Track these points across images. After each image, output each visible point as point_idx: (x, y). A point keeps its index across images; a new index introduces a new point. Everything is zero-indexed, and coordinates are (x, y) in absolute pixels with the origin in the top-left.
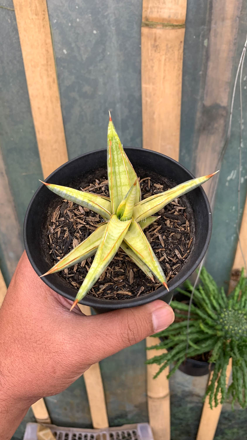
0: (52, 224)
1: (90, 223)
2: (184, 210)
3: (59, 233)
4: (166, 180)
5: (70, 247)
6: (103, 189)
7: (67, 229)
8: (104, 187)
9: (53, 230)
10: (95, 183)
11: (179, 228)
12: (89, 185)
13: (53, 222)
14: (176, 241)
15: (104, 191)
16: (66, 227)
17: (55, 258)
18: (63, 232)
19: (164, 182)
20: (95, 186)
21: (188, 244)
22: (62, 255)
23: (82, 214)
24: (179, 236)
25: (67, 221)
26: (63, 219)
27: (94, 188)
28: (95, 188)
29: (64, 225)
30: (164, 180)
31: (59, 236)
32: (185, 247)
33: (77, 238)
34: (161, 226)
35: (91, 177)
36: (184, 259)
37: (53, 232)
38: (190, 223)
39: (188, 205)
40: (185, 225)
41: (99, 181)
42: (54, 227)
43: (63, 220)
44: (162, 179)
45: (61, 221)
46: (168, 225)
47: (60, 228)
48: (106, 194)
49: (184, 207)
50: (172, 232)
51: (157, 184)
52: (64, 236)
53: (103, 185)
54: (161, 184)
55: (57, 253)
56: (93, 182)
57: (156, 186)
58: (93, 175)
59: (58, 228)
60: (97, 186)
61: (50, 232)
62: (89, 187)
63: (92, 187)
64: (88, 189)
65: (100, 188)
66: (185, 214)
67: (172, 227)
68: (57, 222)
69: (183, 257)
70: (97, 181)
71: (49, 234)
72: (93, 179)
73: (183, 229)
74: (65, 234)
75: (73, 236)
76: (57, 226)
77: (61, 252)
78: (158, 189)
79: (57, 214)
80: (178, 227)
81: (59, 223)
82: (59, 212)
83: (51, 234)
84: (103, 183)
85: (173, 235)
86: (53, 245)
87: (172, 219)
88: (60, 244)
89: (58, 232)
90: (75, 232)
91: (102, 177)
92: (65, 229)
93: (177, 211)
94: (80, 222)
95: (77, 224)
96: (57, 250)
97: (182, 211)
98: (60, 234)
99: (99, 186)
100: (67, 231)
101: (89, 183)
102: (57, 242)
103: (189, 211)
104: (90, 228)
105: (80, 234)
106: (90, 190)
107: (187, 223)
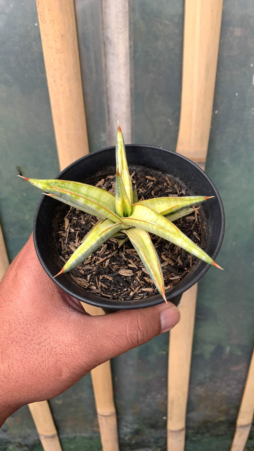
0: (89, 289)
1: (106, 254)
2: (134, 174)
3: (103, 285)
4: (100, 174)
5: (125, 280)
6: (73, 231)
7: (103, 276)
8: (71, 230)
9: (97, 290)
10: (61, 235)
11: (149, 186)
12: (61, 242)
13: (87, 287)
14: (160, 193)
15: (75, 232)
16: (100, 276)
17: (131, 297)
18: (104, 281)
19: (99, 177)
20: (64, 236)
21: (168, 185)
22: (129, 290)
23: (92, 258)
24: (157, 188)
25: (94, 273)
26: (89, 276)
27: (67, 238)
28: (67, 236)
29: (97, 277)
30: (99, 175)
31: (107, 287)
32: (169, 188)
33: (118, 270)
34: (142, 196)
35: (55, 234)
36: (181, 193)
37: (99, 290)
38: (149, 176)
39: (134, 168)
40: (148, 181)
41: (61, 231)
42: (95, 288)
43: (91, 277)
44: (97, 176)
45: (91, 279)
46: (143, 192)
47: (98, 282)
48: (79, 231)
49: (133, 173)
50: (151, 193)
51: (97, 183)
52: (110, 280)
53: (69, 228)
54: (100, 180)
55: (125, 294)
56: (59, 236)
57: (100, 185)
58: (54, 231)
59: (98, 284)
60: (66, 235)
61: (99, 293)
62: (62, 242)
63: (64, 240)
64: (63, 244)
65: (70, 233)
66: (138, 176)
67: (145, 191)
68: (90, 283)
69: (178, 192)
70: (60, 232)
71: (101, 295)
72: (56, 234)
73: (152, 183)
74: (108, 279)
75: (113, 273)
76: (95, 285)
77: (126, 289)
78: (103, 185)
79: (81, 280)
80: (147, 186)
81: (92, 282)
82: (79, 278)
83: (101, 293)
84: (66, 227)
85: (154, 194)
86: (114, 295)
87: (140, 186)
88: (116, 288)
89: (101, 286)
90: (111, 270)
91: (59, 226)
92: (101, 277)
93: (133, 180)
94: (101, 261)
95: (102, 265)
96: (121, 293)
97: (135, 177)
98: (105, 284)
99: (68, 233)
100: (105, 276)
101: (58, 241)
102: (113, 290)
103: (140, 170)
104: (113, 255)
105: (115, 264)
106: (66, 242)
107: (148, 177)
